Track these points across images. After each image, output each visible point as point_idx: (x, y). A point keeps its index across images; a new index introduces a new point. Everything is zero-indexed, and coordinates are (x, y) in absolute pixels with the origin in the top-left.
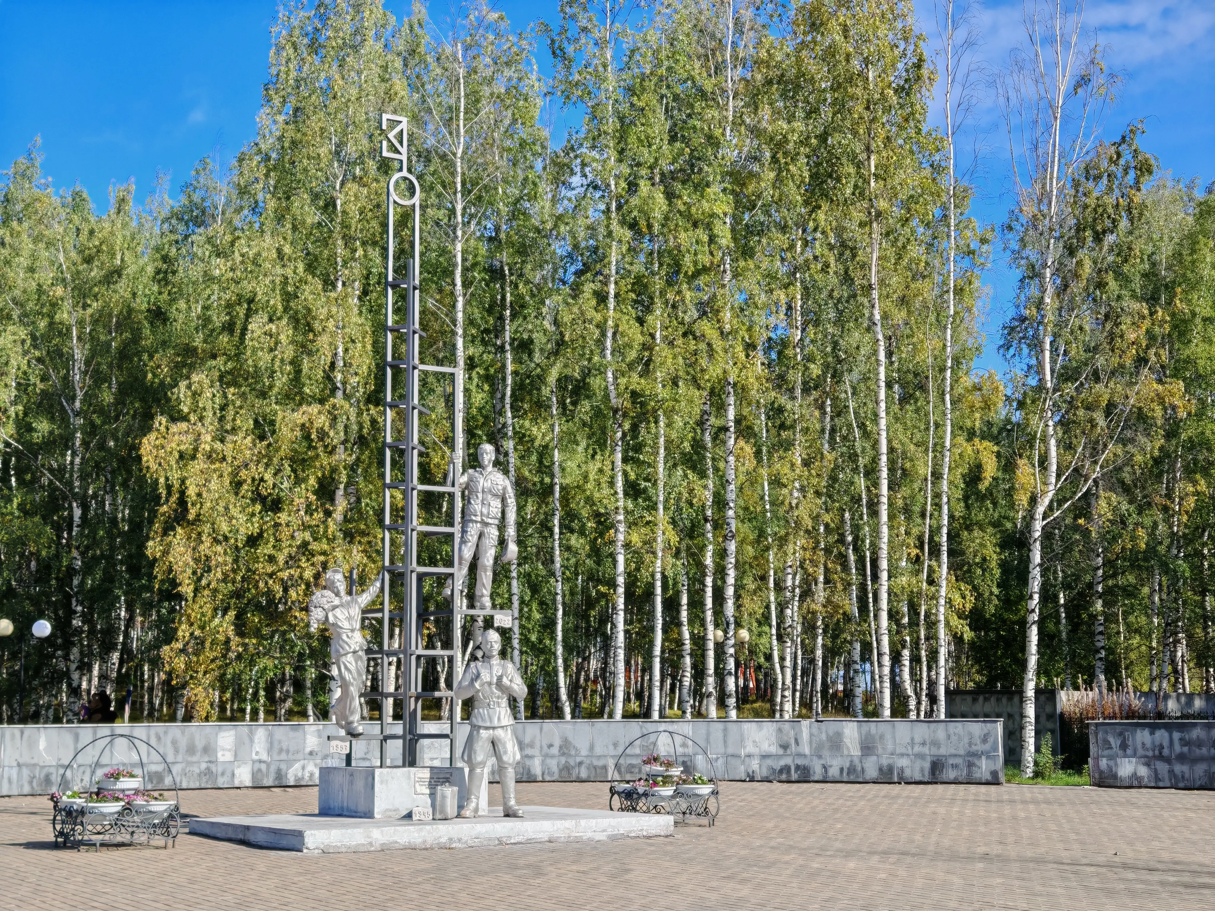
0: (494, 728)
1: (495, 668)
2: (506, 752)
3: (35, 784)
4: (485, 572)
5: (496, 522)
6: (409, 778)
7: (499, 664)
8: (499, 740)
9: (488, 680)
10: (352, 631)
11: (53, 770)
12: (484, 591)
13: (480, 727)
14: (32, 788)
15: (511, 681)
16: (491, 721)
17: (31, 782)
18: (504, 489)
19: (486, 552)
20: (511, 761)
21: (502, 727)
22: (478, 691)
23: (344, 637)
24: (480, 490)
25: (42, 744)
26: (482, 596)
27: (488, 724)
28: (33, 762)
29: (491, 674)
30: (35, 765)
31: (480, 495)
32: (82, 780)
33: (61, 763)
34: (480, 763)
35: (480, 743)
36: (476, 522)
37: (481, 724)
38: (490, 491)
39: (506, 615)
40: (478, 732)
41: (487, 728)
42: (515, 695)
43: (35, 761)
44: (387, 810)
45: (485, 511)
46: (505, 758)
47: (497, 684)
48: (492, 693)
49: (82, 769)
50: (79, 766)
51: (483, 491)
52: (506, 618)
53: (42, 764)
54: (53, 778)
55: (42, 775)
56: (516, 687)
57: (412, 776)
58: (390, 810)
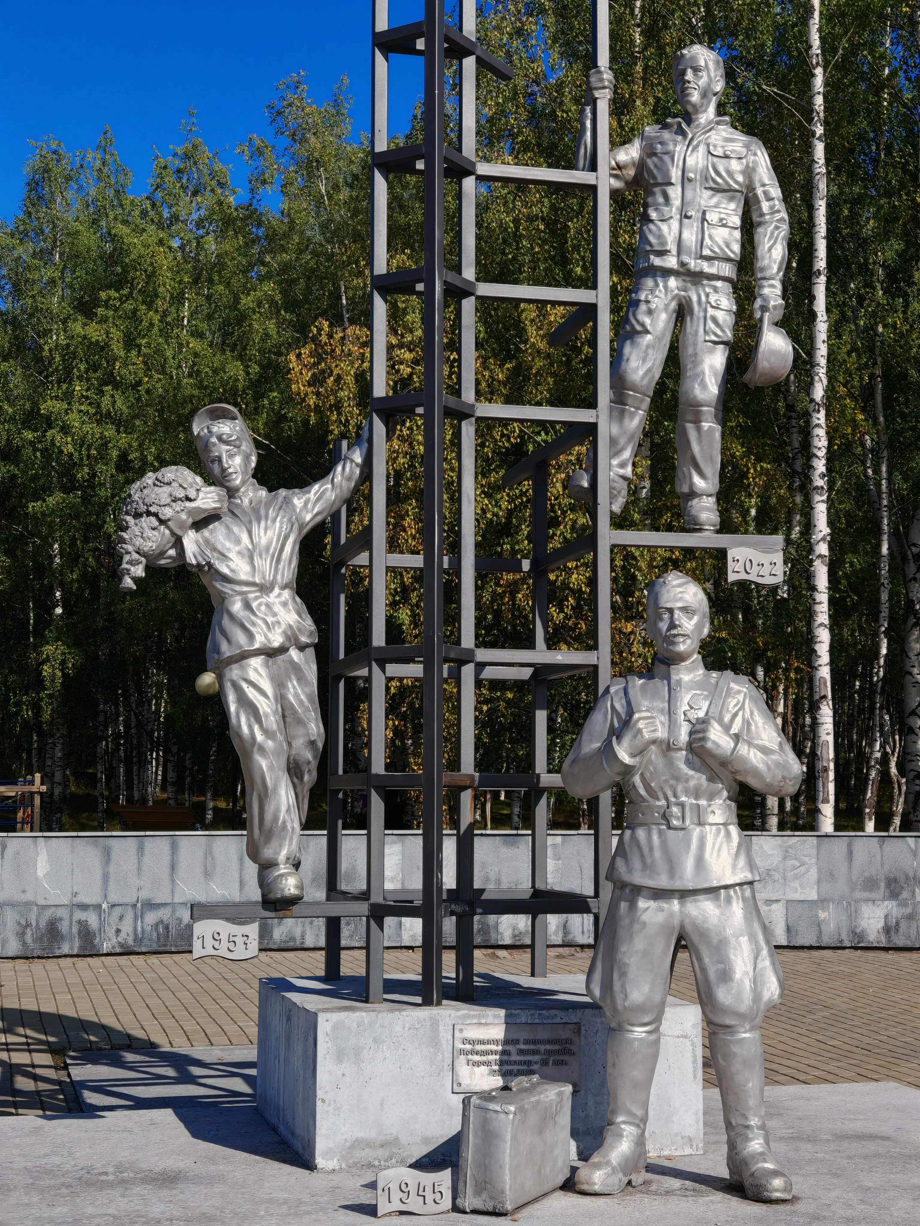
0: (684, 894)
1: (685, 699)
2: (726, 976)
3: (29, 938)
4: (697, 422)
5: (728, 270)
6: (434, 1041)
7: (700, 685)
8: (704, 934)
9: (661, 733)
10: (265, 588)
11: (62, 913)
12: (698, 482)
13: (637, 890)
14: (24, 944)
15: (737, 738)
16: (673, 869)
17: (21, 935)
18: (749, 172)
19: (697, 363)
20: (746, 1003)
21: (712, 891)
22: (628, 770)
23: (237, 607)
24: (675, 174)
25: (42, 867)
26: (693, 494)
27: (662, 881)
28: (25, 898)
29: (671, 713)
30: (28, 904)
31: (674, 193)
32: (118, 931)
33: (76, 900)
34: (640, 1009)
35: (639, 944)
36: (667, 273)
37: (638, 878)
38: (706, 178)
39: (767, 550)
40: (633, 905)
41: (659, 894)
42: (753, 782)
43: (29, 897)
44: (357, 1144)
45: (690, 236)
46: (723, 995)
47: (690, 747)
48: (677, 777)
49: (117, 911)
50: (113, 906)
51: (685, 180)
52: (765, 559)
53: (41, 902)
54: (64, 927)
55: (43, 923)
56: (755, 758)
57: (445, 1035)
58: (370, 1144)
